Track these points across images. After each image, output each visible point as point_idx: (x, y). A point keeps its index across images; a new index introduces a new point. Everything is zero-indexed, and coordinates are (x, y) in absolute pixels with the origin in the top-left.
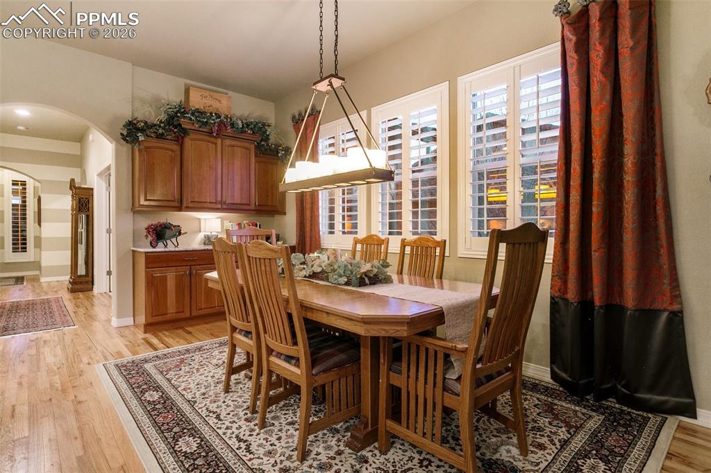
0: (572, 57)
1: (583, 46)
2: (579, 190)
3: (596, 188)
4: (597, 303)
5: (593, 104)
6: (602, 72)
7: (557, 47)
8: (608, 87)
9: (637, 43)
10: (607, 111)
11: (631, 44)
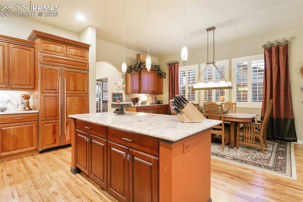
0: (267, 59)
1: (270, 57)
2: (270, 91)
3: (274, 90)
4: (274, 117)
5: (273, 70)
6: (276, 63)
7: (263, 55)
8: (277, 67)
9: (284, 58)
10: (277, 73)
11: (283, 58)
